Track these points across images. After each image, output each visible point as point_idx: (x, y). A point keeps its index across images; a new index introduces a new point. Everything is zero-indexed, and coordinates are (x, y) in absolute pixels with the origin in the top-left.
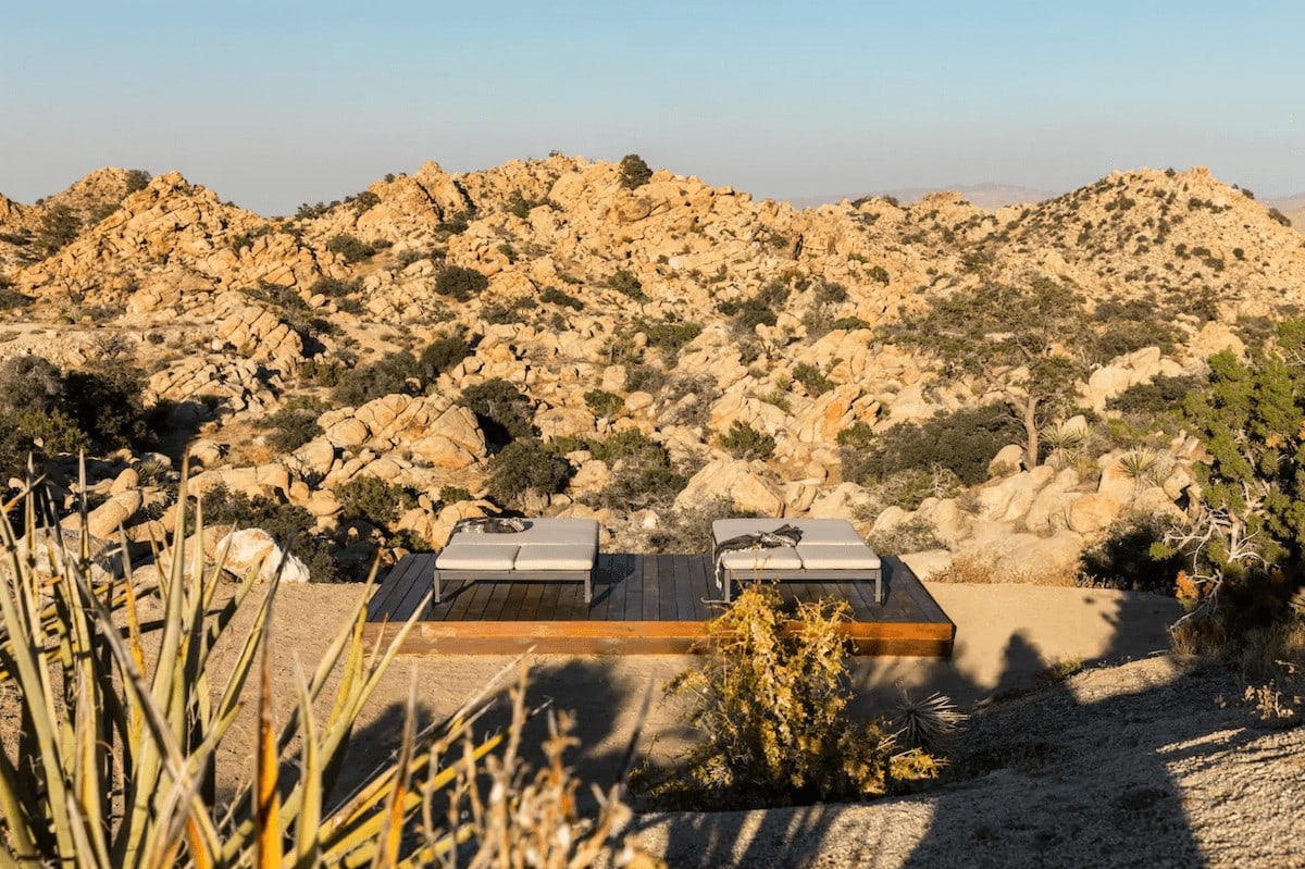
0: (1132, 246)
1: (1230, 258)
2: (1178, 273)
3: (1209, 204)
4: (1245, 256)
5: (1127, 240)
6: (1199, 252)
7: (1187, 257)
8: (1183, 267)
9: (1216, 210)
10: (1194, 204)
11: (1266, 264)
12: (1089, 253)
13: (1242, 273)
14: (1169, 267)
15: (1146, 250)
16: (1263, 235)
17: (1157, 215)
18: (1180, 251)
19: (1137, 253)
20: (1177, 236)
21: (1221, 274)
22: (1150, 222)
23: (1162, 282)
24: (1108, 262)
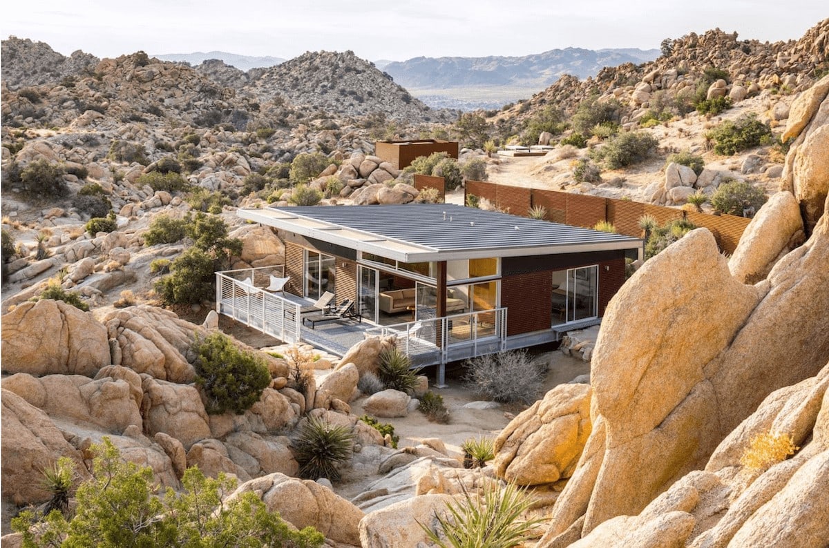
0: (318, 90)
1: (366, 97)
2: (342, 104)
3: (355, 69)
4: (373, 95)
5: (317, 87)
6: (352, 93)
7: (346, 96)
8: (344, 101)
9: (358, 72)
10: (348, 70)
11: (383, 99)
12: (297, 94)
13: (372, 103)
14: (338, 100)
15: (326, 92)
16: (381, 85)
17: (330, 74)
18: (343, 92)
19: (322, 94)
20: (341, 86)
21: (362, 104)
22: (327, 79)
23: (334, 108)
24: (308, 98)
